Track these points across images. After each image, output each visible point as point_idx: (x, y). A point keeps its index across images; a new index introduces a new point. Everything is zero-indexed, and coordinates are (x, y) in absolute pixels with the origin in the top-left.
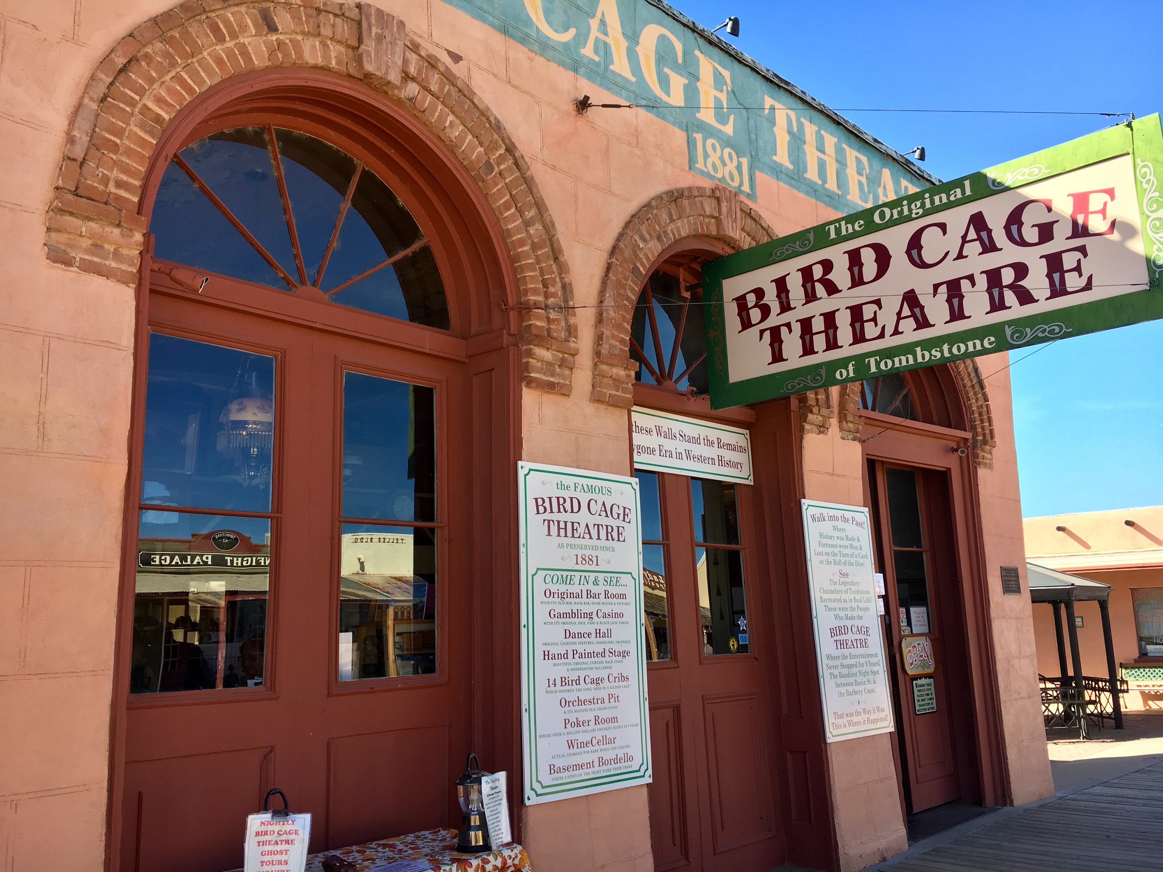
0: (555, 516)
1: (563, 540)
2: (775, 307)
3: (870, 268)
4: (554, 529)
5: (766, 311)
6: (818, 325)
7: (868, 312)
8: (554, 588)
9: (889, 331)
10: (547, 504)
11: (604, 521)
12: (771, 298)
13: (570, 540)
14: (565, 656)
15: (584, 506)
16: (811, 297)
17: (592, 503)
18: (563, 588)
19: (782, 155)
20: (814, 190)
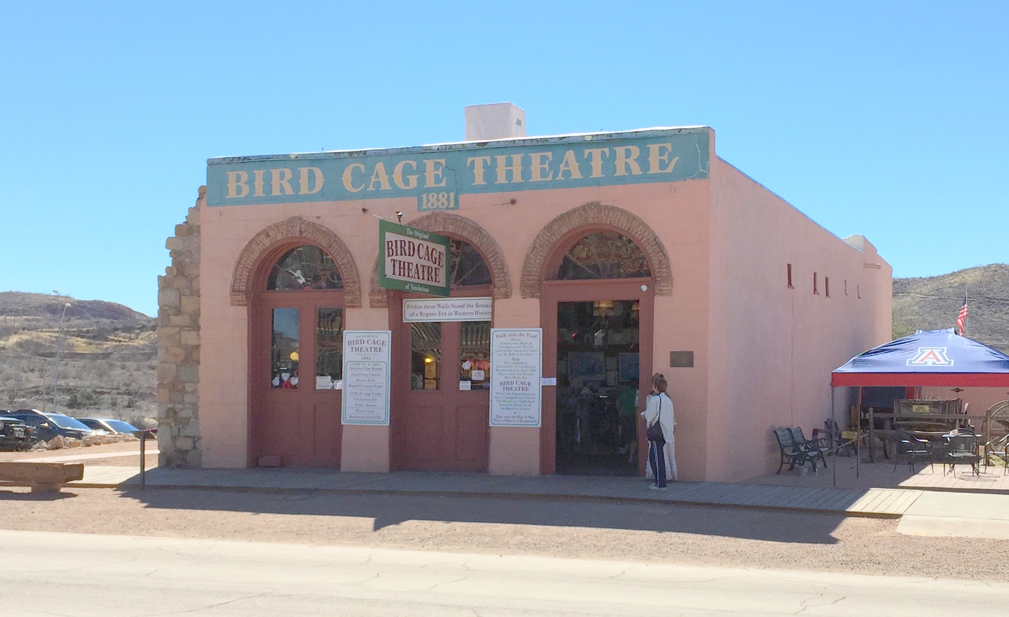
0: (355, 346)
1: (357, 352)
4: (354, 349)
8: (353, 367)
10: (352, 342)
11: (373, 346)
13: (359, 353)
14: (357, 386)
15: (366, 342)
17: (369, 341)
18: (356, 367)
19: (479, 180)
20: (502, 188)
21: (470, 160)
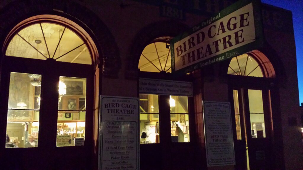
0: (111, 108)
4: (110, 111)
5: (182, 51)
6: (191, 55)
8: (109, 125)
10: (108, 105)
11: (127, 109)
12: (183, 48)
13: (115, 114)
14: (112, 142)
15: (120, 105)
16: (190, 47)
17: (123, 105)
19: (197, 7)
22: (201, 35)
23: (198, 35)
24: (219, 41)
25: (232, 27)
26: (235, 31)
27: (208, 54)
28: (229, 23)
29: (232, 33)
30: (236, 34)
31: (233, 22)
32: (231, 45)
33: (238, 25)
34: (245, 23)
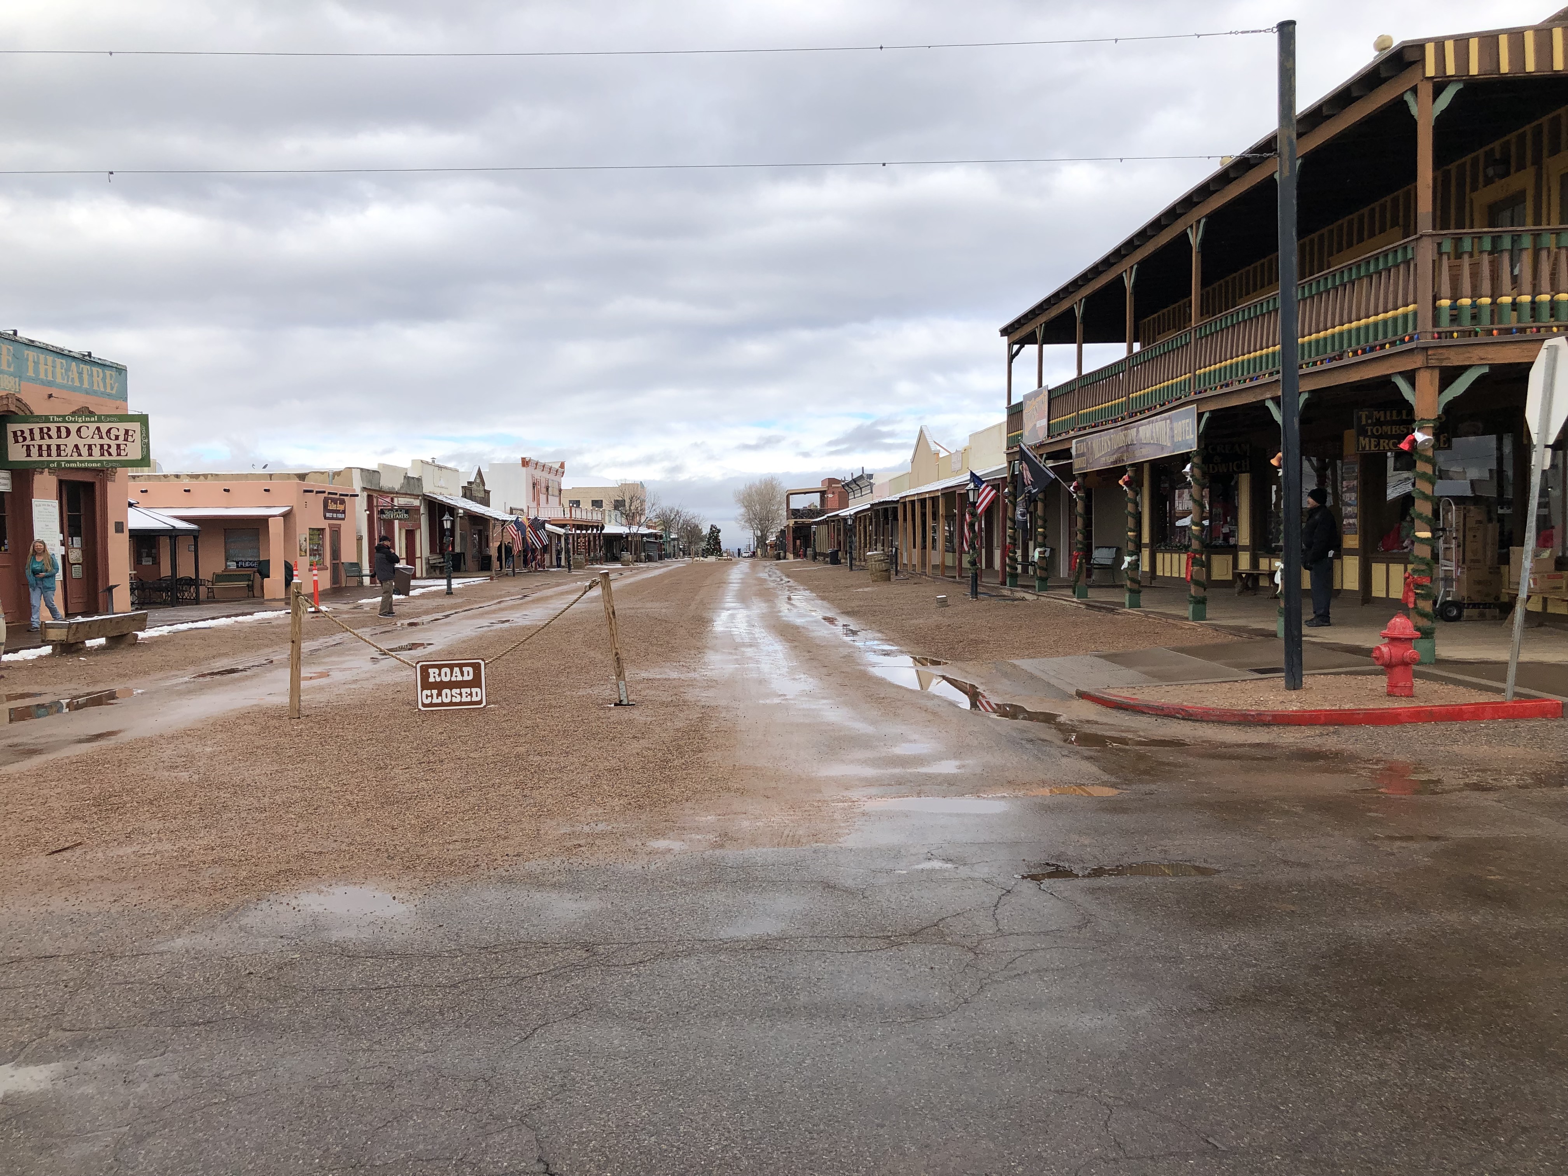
2: (29, 438)
3: (64, 434)
5: (25, 439)
6: (44, 448)
7: (62, 447)
9: (69, 454)
12: (27, 434)
16: (42, 438)
19: (31, 373)
20: (43, 383)
21: (26, 352)
22: (63, 430)
23: (59, 429)
24: (93, 447)
25: (113, 437)
26: (118, 442)
27: (75, 454)
28: (109, 431)
29: (113, 444)
30: (118, 446)
31: (114, 432)
32: (110, 454)
33: (122, 438)
34: (130, 439)
